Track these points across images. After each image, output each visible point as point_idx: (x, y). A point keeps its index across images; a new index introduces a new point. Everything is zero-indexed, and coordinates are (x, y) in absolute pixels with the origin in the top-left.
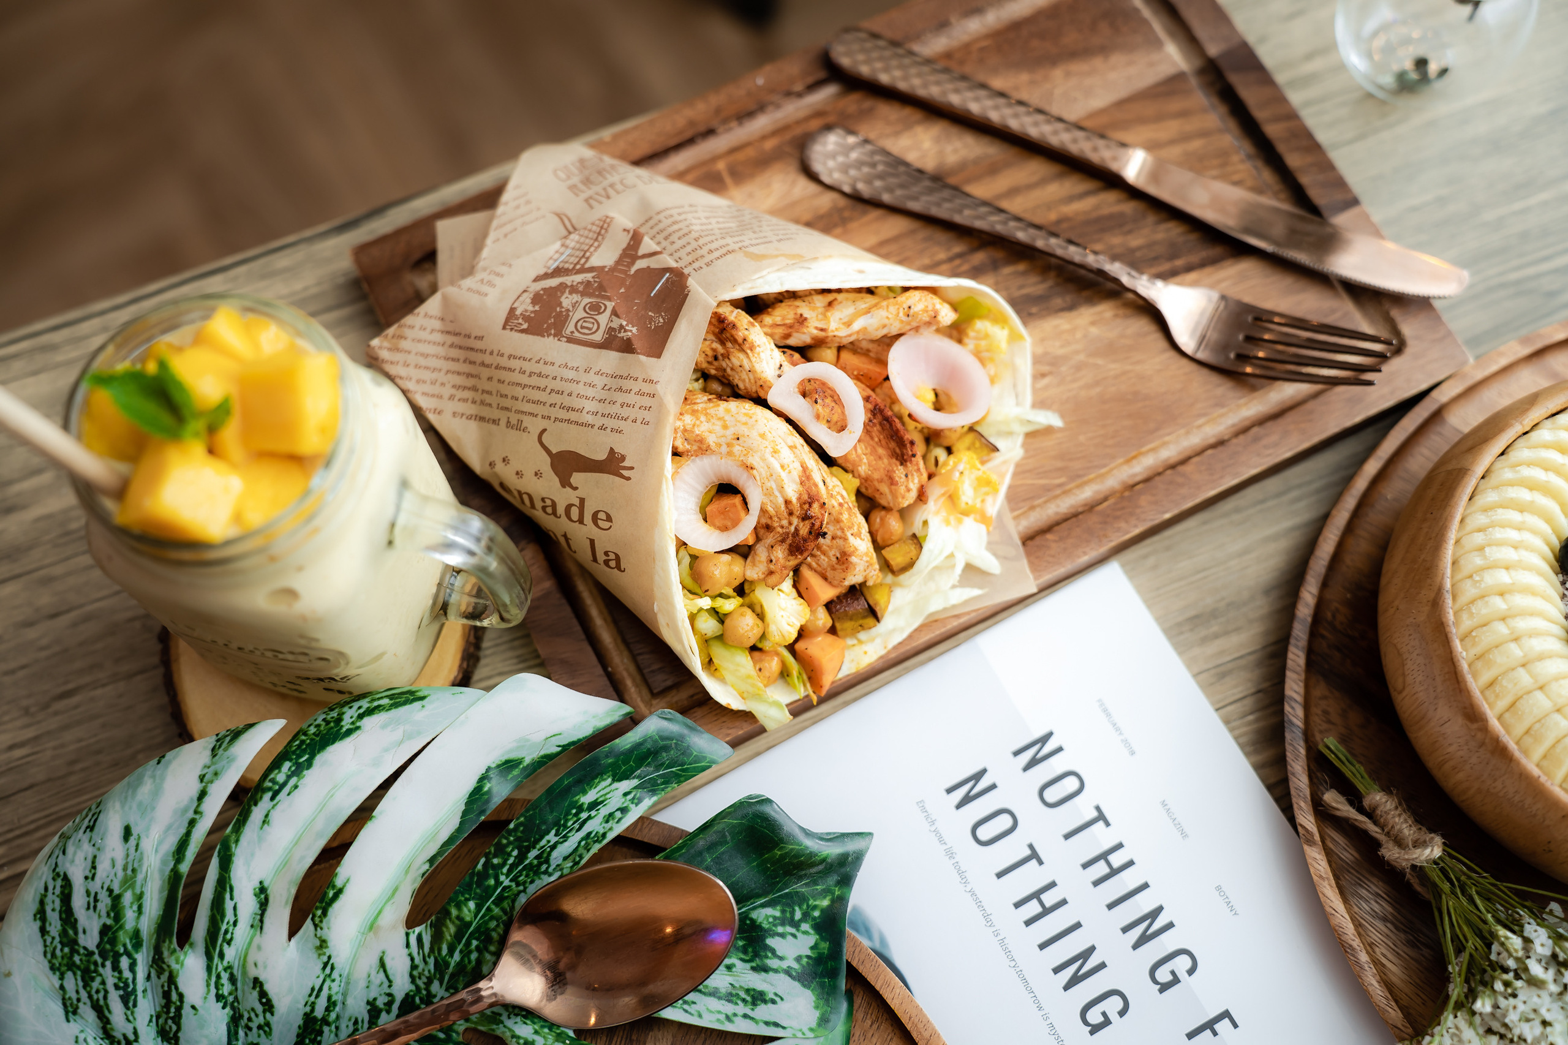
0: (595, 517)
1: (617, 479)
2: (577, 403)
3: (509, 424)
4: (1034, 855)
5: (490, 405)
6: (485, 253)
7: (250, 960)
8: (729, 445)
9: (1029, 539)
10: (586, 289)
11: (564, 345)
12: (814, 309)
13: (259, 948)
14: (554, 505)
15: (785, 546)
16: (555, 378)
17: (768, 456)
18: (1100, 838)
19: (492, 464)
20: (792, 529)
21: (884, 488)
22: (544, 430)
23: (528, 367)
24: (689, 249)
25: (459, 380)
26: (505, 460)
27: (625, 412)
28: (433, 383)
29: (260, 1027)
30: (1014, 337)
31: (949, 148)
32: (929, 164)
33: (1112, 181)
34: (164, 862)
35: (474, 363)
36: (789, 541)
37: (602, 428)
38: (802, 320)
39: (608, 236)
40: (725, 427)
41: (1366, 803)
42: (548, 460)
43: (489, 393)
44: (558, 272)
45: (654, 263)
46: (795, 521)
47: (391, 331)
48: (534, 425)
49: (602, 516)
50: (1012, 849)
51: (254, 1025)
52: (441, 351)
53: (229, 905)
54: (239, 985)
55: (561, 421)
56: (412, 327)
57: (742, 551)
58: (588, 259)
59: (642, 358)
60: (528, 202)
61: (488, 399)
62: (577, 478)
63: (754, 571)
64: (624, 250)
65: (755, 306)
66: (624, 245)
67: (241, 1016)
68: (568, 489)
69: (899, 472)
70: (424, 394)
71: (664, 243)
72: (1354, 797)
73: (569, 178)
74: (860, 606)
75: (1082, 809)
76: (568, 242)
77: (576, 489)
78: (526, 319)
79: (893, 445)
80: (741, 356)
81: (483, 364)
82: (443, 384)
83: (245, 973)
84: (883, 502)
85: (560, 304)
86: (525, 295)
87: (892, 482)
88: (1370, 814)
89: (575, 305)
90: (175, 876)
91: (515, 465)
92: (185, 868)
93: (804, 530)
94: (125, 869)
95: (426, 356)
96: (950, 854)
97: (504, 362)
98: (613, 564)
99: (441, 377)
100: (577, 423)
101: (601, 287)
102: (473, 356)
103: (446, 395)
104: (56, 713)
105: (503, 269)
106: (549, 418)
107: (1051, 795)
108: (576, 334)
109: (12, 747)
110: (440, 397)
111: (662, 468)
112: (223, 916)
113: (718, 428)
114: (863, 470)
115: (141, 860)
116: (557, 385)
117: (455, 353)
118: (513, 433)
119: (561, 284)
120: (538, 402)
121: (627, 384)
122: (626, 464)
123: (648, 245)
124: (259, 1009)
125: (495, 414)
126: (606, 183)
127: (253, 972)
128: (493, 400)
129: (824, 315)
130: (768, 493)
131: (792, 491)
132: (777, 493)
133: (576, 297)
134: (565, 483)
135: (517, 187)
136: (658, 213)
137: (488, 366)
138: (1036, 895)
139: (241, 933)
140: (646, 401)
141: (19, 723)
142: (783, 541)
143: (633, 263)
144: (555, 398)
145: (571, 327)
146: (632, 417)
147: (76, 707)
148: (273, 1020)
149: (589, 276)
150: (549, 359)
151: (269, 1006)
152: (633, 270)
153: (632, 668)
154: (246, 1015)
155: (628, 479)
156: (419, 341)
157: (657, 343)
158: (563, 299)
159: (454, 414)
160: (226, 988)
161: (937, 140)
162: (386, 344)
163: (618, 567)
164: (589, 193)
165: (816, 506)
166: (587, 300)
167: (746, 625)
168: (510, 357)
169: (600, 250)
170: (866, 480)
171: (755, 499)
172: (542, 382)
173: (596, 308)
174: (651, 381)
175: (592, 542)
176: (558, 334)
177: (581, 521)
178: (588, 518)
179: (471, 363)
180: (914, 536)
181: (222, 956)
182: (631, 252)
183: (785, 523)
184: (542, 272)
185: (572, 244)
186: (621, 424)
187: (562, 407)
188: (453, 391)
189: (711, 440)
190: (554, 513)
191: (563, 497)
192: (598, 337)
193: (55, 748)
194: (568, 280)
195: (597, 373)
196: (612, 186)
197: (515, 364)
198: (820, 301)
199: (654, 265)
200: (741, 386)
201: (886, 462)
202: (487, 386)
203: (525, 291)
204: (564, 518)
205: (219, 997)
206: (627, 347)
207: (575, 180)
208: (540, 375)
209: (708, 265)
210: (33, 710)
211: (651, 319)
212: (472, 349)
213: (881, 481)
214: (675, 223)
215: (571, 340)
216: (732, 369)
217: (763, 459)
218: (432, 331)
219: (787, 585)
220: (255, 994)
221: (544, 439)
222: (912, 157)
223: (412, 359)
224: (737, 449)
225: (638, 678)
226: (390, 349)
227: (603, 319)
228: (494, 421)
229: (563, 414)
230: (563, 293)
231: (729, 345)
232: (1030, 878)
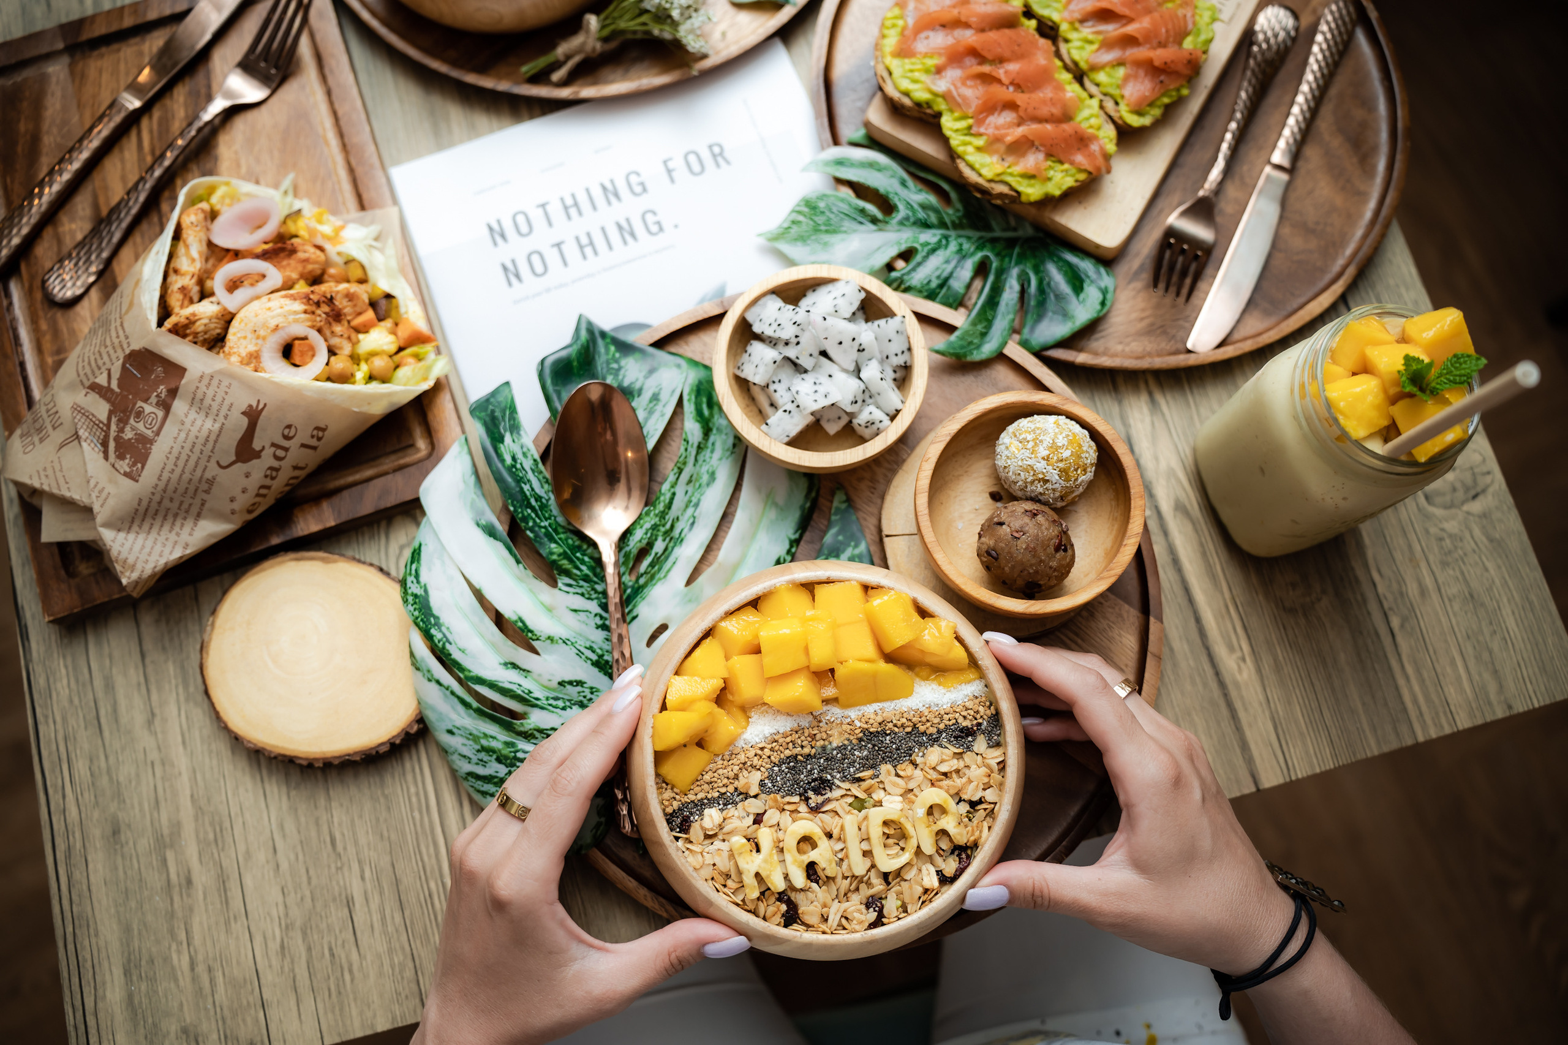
0: (287, 438)
1: (264, 413)
2: (205, 433)
3: (207, 492)
4: (558, 245)
5: (190, 505)
6: (76, 496)
7: (546, 683)
8: (258, 338)
9: (362, 206)
10: (123, 422)
11: (160, 439)
12: (176, 282)
13: (540, 675)
14: (271, 468)
15: (334, 324)
16: (183, 447)
17: (271, 314)
18: (555, 209)
19: (233, 512)
20: (324, 316)
21: (310, 267)
22: (218, 463)
23: (169, 467)
24: (112, 352)
25: (167, 527)
26: (232, 500)
27: (219, 399)
28: (164, 545)
29: (592, 693)
30: (227, 184)
31: (81, 213)
32: (87, 227)
33: (134, 119)
34: (470, 716)
35: (157, 511)
36: (331, 320)
37: (226, 417)
38: (183, 289)
39: (87, 408)
40: (245, 338)
41: (562, 58)
42: (239, 465)
43: (181, 503)
44: (105, 444)
45: (116, 373)
46: (318, 312)
47: (118, 568)
48: (213, 470)
49: (286, 432)
50: (552, 256)
51: (589, 696)
52: (142, 537)
53: (507, 686)
54: (560, 696)
55: (214, 447)
56: (120, 552)
57: (332, 352)
58: (101, 422)
59: (183, 382)
60: (45, 469)
61: (185, 506)
62: (257, 445)
63: (347, 349)
64: (101, 396)
65: (165, 313)
66: (97, 396)
67: (581, 702)
68: (263, 454)
69: (301, 255)
70: (171, 553)
71: (103, 369)
72: (556, 65)
73: (33, 444)
74: (383, 303)
75: (536, 215)
76: (84, 437)
77: (263, 448)
78: (134, 464)
79: (282, 255)
80: (198, 323)
81: (160, 503)
82: (167, 539)
83: (554, 690)
84: (319, 272)
85: (130, 440)
86: (116, 466)
87: (306, 261)
88: (568, 57)
89: (133, 429)
90: (479, 711)
91: (237, 492)
92: (475, 704)
93: (326, 308)
94: (468, 739)
95: (143, 547)
96: (548, 290)
97: (162, 485)
98: (320, 434)
99: (162, 539)
100: (218, 436)
101: (124, 411)
102: (151, 511)
103: (176, 538)
104: (345, 849)
105: (92, 483)
106: (210, 457)
107: (524, 229)
108: (155, 429)
109: (363, 878)
110: (176, 543)
111: (264, 379)
112: (511, 691)
113: (244, 342)
114: (295, 276)
115: (466, 729)
116: (188, 446)
117: (146, 526)
118: (214, 490)
119: (115, 439)
120: (197, 464)
121: (199, 395)
122: (254, 405)
123: (102, 380)
124: (579, 689)
125: (197, 502)
126: (45, 415)
127: (555, 684)
128: (188, 501)
129: (183, 275)
130: (296, 321)
131: (298, 306)
132: (298, 316)
133: (128, 429)
134: (257, 455)
135: (31, 477)
136: (79, 375)
137: (162, 499)
138: (581, 247)
139: (527, 684)
140: (215, 382)
141: (346, 874)
142: (330, 324)
143: (112, 391)
144: (197, 450)
145: (149, 433)
146: (223, 394)
147: (343, 835)
148: (589, 684)
149: (114, 420)
150: (168, 450)
151: (580, 683)
152: (117, 390)
153: (393, 457)
154: (581, 698)
155: (265, 405)
156: (131, 549)
157: (178, 370)
158: (126, 438)
159: (190, 534)
160: (560, 704)
161: (72, 220)
162: (127, 574)
163: (323, 430)
164: (49, 428)
165: (312, 296)
166: (132, 421)
167: (379, 363)
168: (159, 479)
169: (95, 413)
170: (302, 276)
171: (300, 329)
172: (183, 457)
173: (139, 414)
174: (202, 377)
175: (303, 446)
176: (151, 442)
177: (286, 450)
178: (286, 443)
179: (156, 514)
180: (346, 263)
181: (537, 699)
182: (102, 391)
183: (318, 319)
184: (101, 455)
185: (87, 434)
186: (227, 403)
187: (204, 445)
188: (174, 532)
189: (252, 348)
190: (277, 470)
191: (267, 460)
192: (160, 414)
193: (369, 849)
194: (113, 433)
195: (186, 416)
196: (48, 411)
197: (166, 475)
198: (172, 278)
199: (118, 375)
200: (218, 331)
201: (292, 262)
202: (176, 504)
203: (113, 466)
204: (282, 463)
205: (564, 709)
206: (173, 393)
207: (36, 439)
208: (178, 458)
209: (127, 337)
210: (339, 864)
211: (157, 377)
212: (147, 510)
213: (304, 267)
214: (89, 363)
215: (158, 433)
216: (206, 333)
217: (273, 317)
218: (126, 539)
219: (361, 336)
220: (568, 687)
221: (224, 464)
222: (79, 237)
223: (143, 557)
224: (262, 333)
225: (400, 454)
226: (132, 572)
227: (148, 409)
228: (203, 505)
229: (210, 445)
230: (122, 438)
231: (188, 331)
232: (571, 250)
